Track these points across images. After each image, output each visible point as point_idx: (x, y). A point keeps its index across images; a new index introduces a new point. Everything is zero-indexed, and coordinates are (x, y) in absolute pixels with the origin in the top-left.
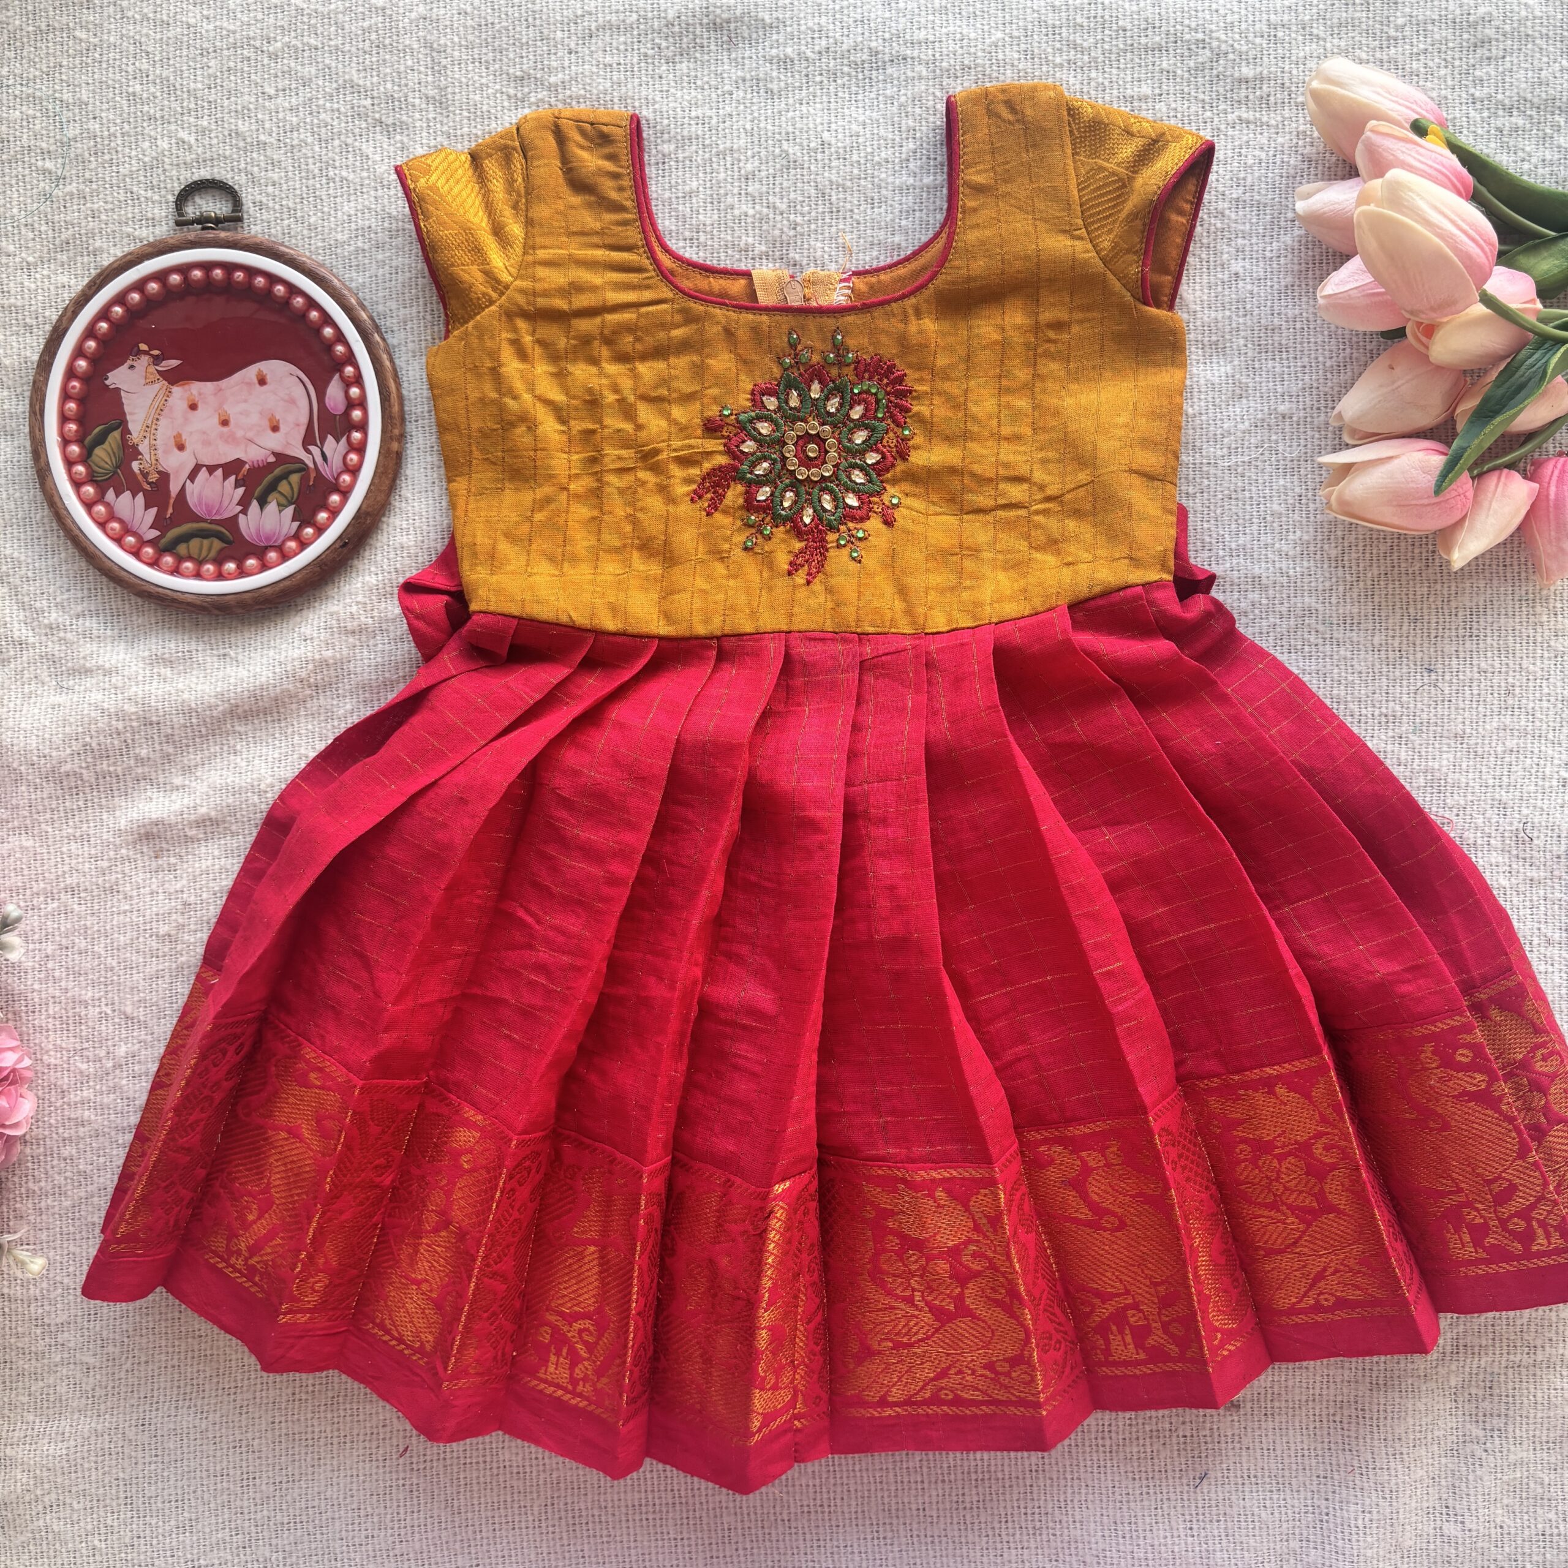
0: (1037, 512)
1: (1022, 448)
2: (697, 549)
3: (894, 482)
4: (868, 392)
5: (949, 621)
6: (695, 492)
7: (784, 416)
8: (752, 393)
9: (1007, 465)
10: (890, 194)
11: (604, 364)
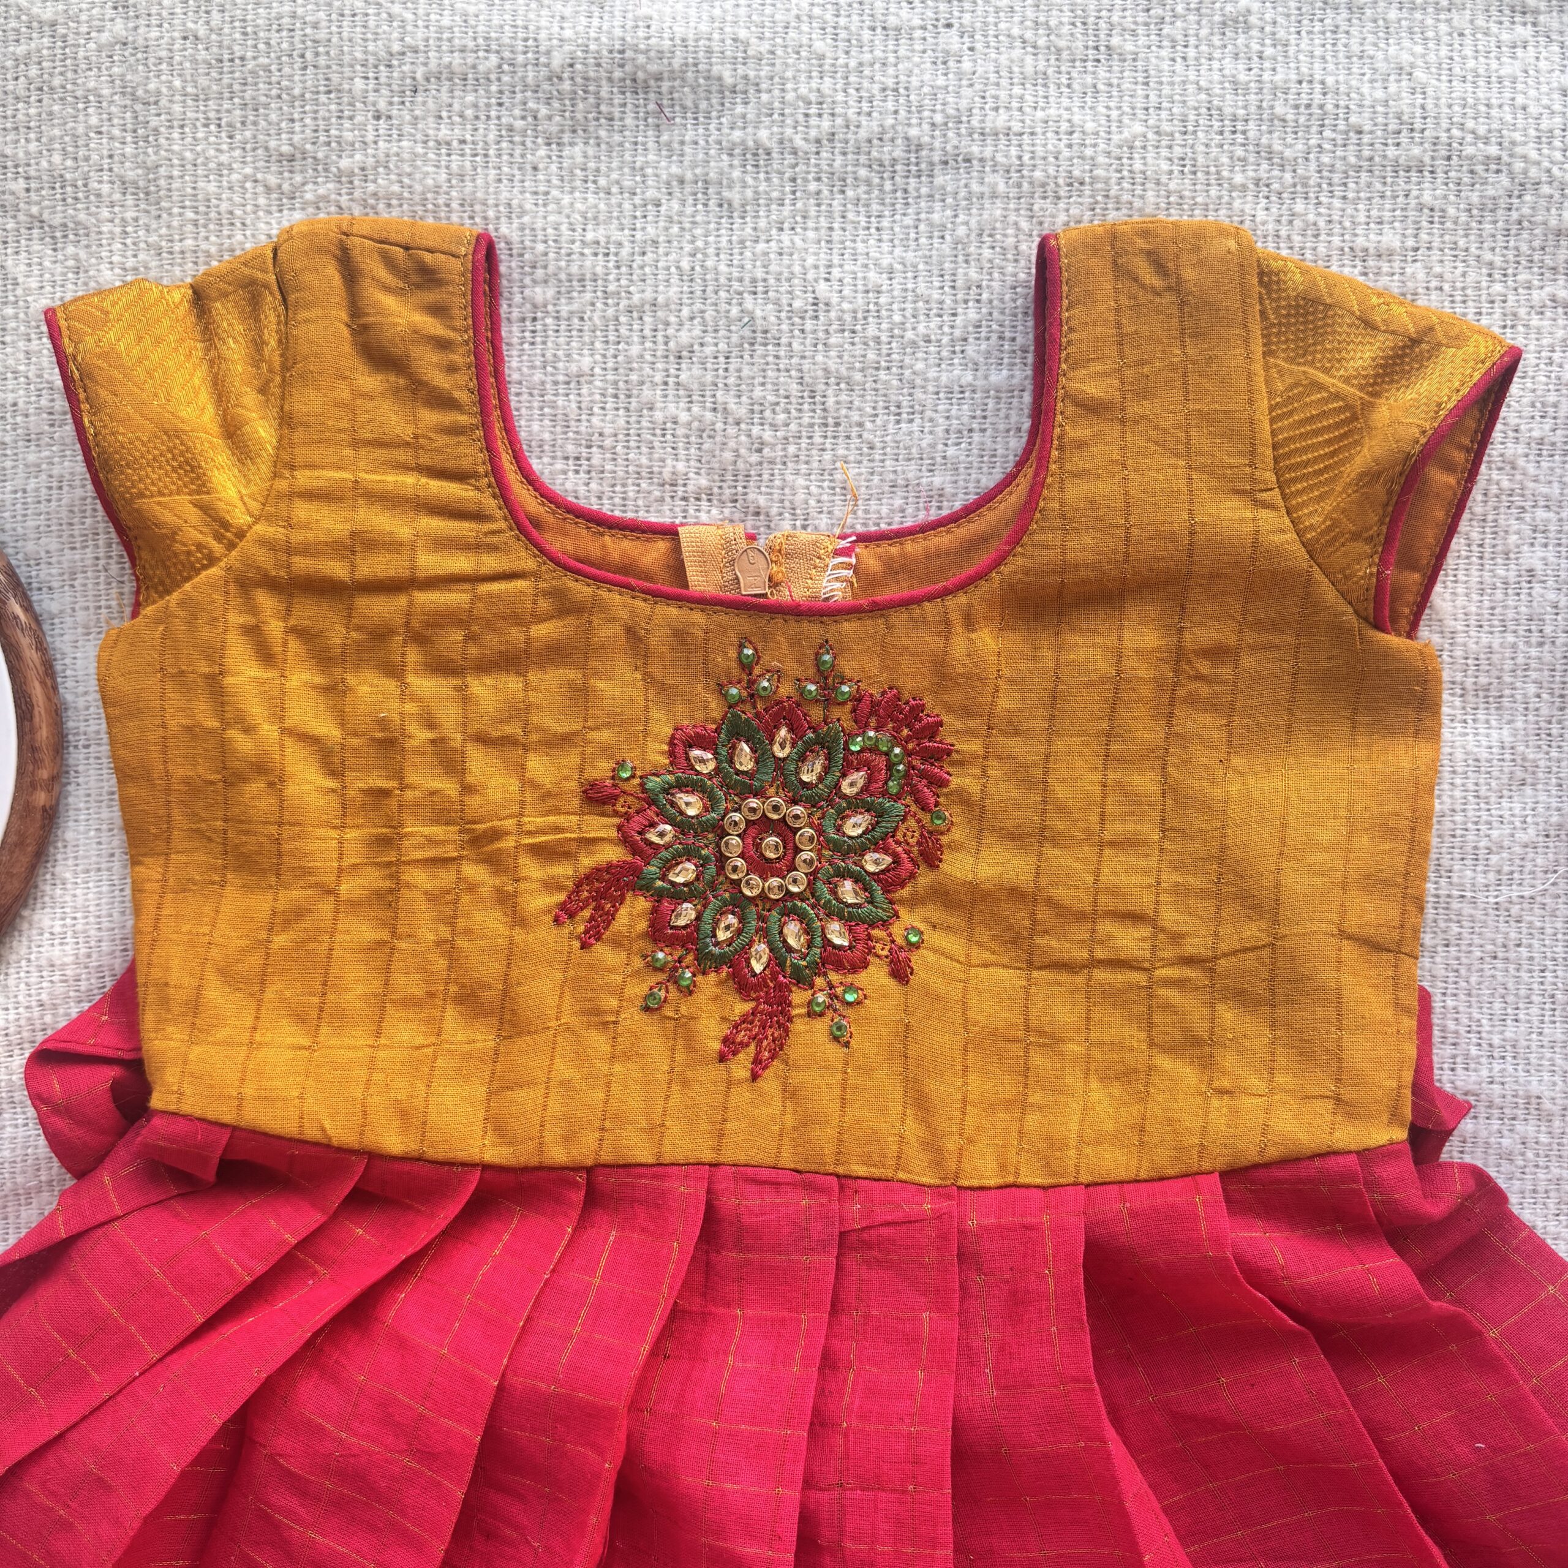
0: (1167, 982)
2: (559, 1007)
3: (913, 903)
4: (874, 749)
6: (563, 906)
7: (726, 785)
8: (671, 742)
9: (1114, 891)
11: (411, 678)
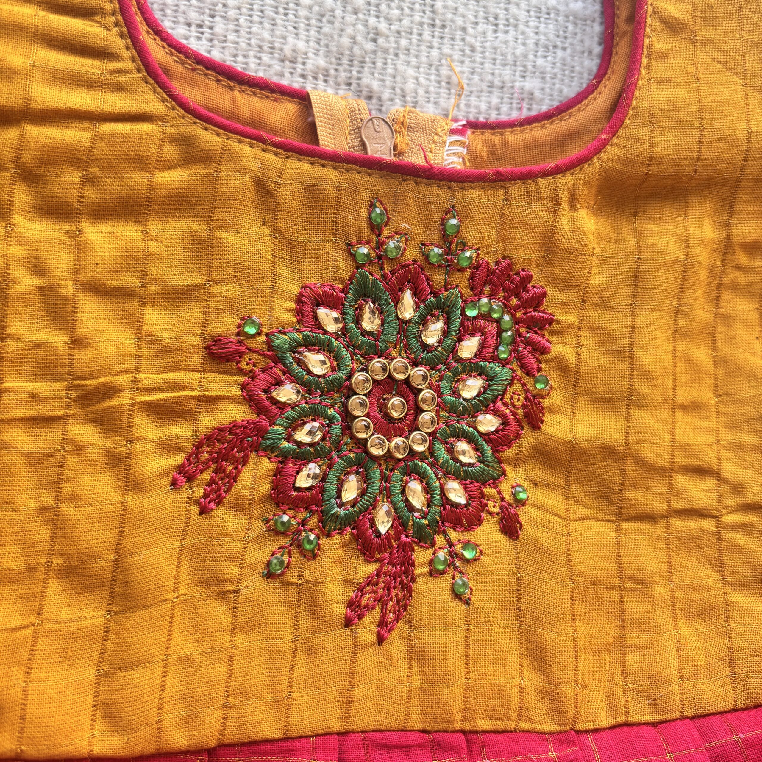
0: (735, 527)
1: (705, 424)
2: (177, 578)
3: (516, 462)
4: (486, 316)
5: (612, 707)
6: (180, 469)
7: (351, 345)
8: (299, 300)
9: (685, 449)
10: (522, 15)
11: (18, 219)
